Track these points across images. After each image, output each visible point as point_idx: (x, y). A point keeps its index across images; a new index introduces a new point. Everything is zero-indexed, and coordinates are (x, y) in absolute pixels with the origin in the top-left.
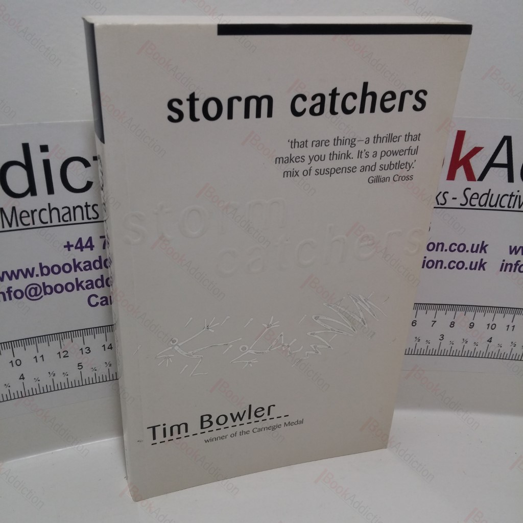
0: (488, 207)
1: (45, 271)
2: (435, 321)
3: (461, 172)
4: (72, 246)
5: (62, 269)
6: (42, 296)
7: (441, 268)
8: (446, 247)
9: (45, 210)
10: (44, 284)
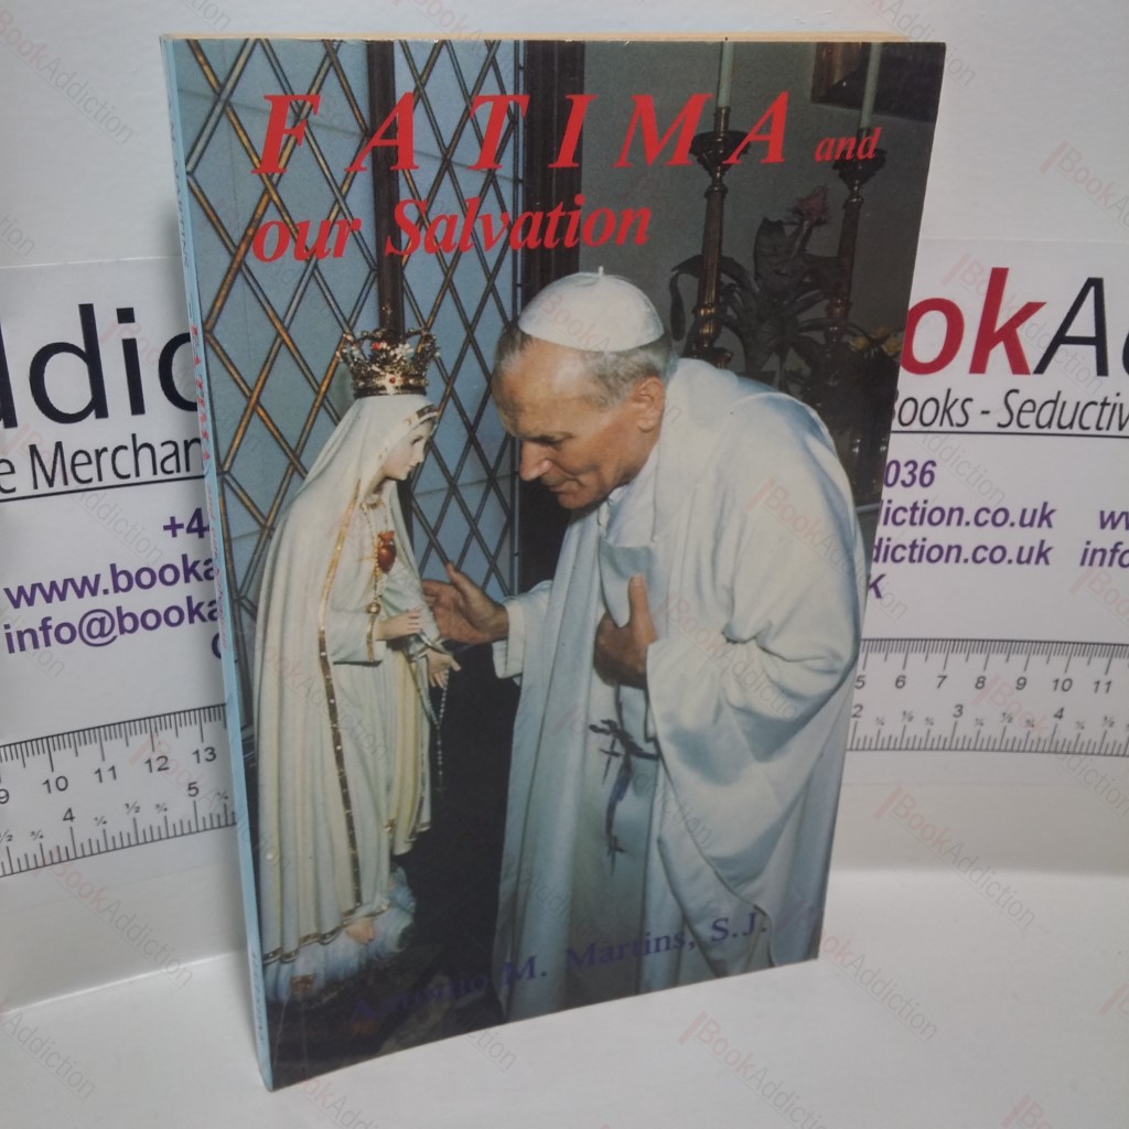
0: (1054, 429)
1: (123, 581)
2: (945, 677)
3: (998, 354)
4: (181, 526)
5: (158, 576)
6: (115, 638)
7: (957, 560)
8: (969, 516)
9: (125, 448)
10: (119, 609)
